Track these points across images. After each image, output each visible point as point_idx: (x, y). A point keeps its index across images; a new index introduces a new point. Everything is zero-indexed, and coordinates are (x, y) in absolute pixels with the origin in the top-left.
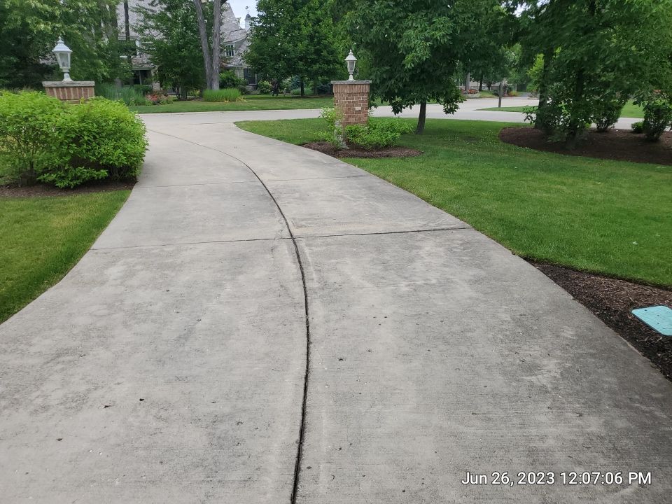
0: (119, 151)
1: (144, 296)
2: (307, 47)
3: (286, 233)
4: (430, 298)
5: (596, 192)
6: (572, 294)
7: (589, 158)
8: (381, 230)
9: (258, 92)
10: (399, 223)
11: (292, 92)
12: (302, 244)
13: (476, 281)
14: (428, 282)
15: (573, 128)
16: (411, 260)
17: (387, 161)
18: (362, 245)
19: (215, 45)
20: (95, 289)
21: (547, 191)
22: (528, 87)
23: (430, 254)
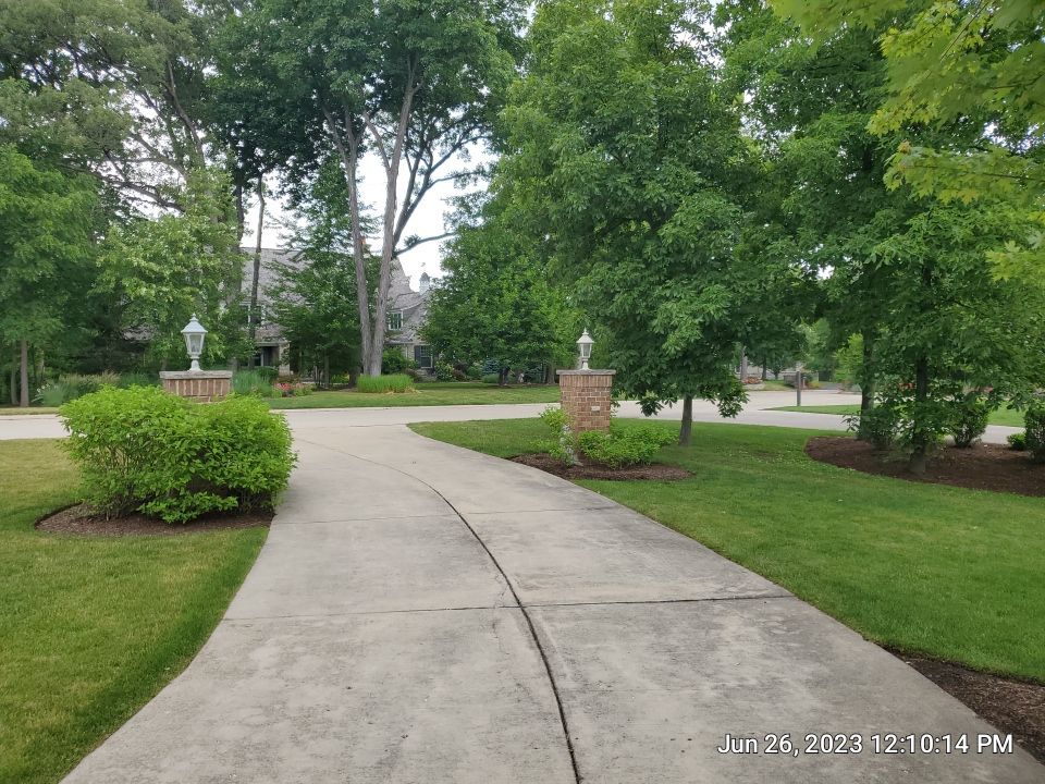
0: (258, 469)
1: (316, 695)
2: (511, 318)
3: (510, 600)
4: (753, 709)
5: (974, 542)
6: (973, 708)
7: (948, 487)
8: (654, 596)
9: (434, 378)
10: (681, 585)
11: (483, 378)
12: (537, 616)
13: (817, 683)
14: (745, 683)
15: (919, 441)
16: (712, 647)
17: (643, 486)
18: (630, 619)
19: (380, 315)
20: (240, 683)
21: (897, 540)
22: (835, 375)
23: (738, 638)
